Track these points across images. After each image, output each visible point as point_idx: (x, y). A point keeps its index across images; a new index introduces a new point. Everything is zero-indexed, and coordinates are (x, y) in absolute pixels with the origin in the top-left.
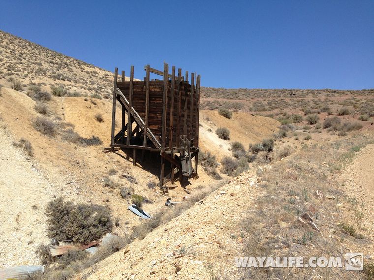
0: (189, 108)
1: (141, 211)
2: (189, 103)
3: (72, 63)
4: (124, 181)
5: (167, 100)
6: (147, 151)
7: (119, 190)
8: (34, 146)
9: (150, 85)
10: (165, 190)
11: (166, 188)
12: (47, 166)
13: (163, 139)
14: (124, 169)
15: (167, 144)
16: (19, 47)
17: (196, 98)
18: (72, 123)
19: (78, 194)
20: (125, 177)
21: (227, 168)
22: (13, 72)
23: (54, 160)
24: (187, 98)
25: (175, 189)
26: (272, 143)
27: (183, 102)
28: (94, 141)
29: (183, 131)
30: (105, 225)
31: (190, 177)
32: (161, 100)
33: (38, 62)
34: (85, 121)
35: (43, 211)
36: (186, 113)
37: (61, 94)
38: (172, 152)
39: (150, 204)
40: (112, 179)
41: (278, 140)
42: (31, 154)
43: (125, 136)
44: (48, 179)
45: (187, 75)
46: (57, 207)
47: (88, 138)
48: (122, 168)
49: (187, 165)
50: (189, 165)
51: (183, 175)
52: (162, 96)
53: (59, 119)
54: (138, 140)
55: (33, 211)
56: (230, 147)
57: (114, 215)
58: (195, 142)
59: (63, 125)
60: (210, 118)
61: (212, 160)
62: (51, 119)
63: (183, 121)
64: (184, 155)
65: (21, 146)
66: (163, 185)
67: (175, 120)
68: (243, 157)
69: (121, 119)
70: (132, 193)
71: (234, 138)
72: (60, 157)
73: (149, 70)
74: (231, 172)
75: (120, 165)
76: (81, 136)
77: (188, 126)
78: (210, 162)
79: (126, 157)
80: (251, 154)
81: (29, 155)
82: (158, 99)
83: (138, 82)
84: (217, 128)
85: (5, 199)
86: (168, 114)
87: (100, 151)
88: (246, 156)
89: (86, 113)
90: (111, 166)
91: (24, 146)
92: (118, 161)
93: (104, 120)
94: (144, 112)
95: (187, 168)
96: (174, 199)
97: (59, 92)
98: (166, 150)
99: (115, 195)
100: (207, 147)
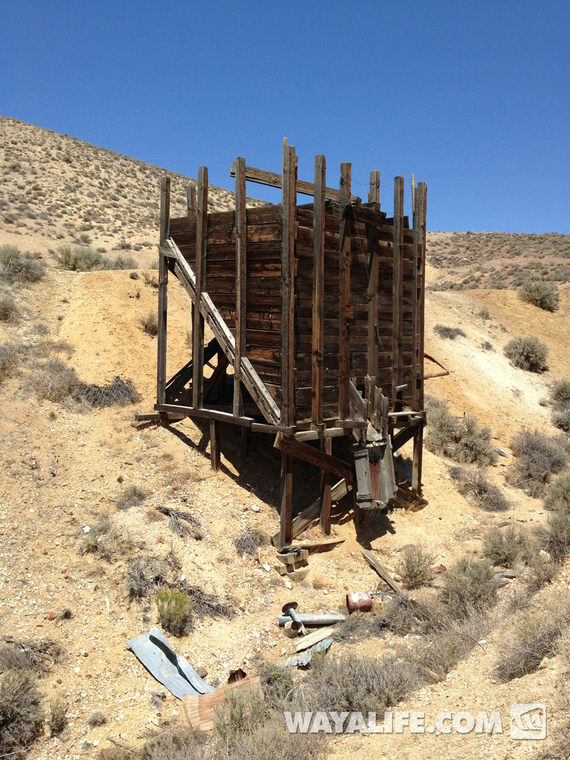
0: (385, 291)
2: (386, 273)
5: (294, 267)
6: (245, 430)
7: (126, 568)
9: (248, 222)
10: (293, 559)
11: (301, 550)
13: (284, 397)
14: (178, 484)
15: (304, 410)
17: (412, 258)
18: (72, 340)
20: (168, 512)
21: (529, 468)
24: (378, 259)
25: (336, 550)
27: (359, 272)
28: (119, 392)
29: (364, 364)
36: (372, 308)
37: (82, 263)
39: (222, 622)
40: (118, 525)
45: (376, 185)
47: (101, 383)
48: (172, 482)
49: (376, 473)
51: (362, 505)
52: (279, 253)
53: (42, 330)
58: (410, 393)
60: (491, 311)
61: (481, 440)
63: (365, 333)
64: (363, 442)
66: (288, 539)
67: (328, 329)
71: (563, 366)
73: (245, 175)
74: (539, 481)
75: (169, 469)
76: (82, 378)
77: (384, 347)
79: (197, 442)
82: (269, 266)
83: (218, 214)
84: (511, 338)
87: (123, 425)
92: (167, 457)
94: (234, 306)
97: (80, 259)
98: (296, 430)
99: (107, 586)
100: (473, 397)
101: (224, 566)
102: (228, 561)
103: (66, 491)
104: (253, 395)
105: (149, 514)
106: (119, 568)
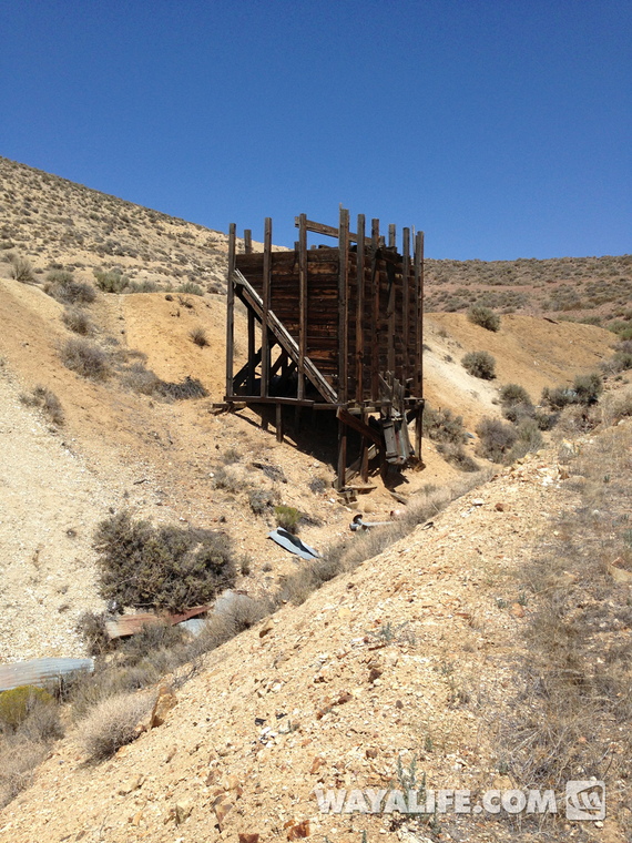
0: (399, 310)
1: (297, 543)
2: (399, 297)
3: (137, 216)
4: (258, 476)
5: (348, 292)
6: (306, 409)
7: (247, 497)
8: (64, 402)
9: (309, 260)
10: (349, 496)
11: (352, 491)
12: (92, 446)
13: (341, 382)
14: (257, 450)
15: (352, 394)
16: (22, 186)
17: (414, 286)
18: (142, 349)
19: (159, 504)
20: (259, 466)
21: (491, 444)
22: (13, 241)
23: (108, 433)
24: (394, 286)
25: (372, 493)
26: (597, 383)
27: (384, 295)
28: (190, 389)
29: (385, 362)
30: (219, 573)
31: (404, 467)
32: (333, 294)
33: (65, 216)
34: (170, 344)
35: (90, 541)
36: (391, 322)
37: (117, 287)
38: (362, 410)
39: (316, 528)
40: (230, 473)
41: (611, 378)
42: (58, 421)
43: (257, 377)
44: (96, 473)
45: (393, 234)
46: (118, 533)
47: (177, 382)
48: (253, 449)
49: (398, 439)
50: (402, 440)
51: (390, 461)
52: (337, 283)
53: (114, 342)
54: (286, 385)
55: (67, 542)
56: (496, 395)
57: (238, 552)
58: (414, 385)
59: (122, 356)
60: (448, 330)
61: (456, 426)
62: (97, 343)
63: (386, 340)
64: (389, 417)
65: (36, 403)
66: (344, 484)
67: (367, 338)
68: (528, 419)
69: (247, 339)
70: (275, 502)
71: (506, 375)
72: (120, 424)
73: (305, 225)
74: (499, 453)
75: (247, 441)
76: (161, 378)
77: (398, 351)
78: (449, 430)
79: (260, 423)
80: (546, 411)
81: (55, 421)
82: (327, 292)
83: (281, 253)
84: (465, 353)
85: (9, 517)
86: (352, 325)
87: (202, 412)
88: (534, 417)
89: (170, 326)
90: (228, 444)
91: (43, 402)
92: (243, 433)
93: (210, 342)
94: (297, 321)
95: (398, 447)
96: (370, 516)
97: (112, 282)
98: (349, 406)
99: (239, 507)
100: (443, 398)
101: (306, 499)
102: (308, 496)
103: (184, 453)
104: (315, 383)
105: (247, 467)
106: (242, 497)
